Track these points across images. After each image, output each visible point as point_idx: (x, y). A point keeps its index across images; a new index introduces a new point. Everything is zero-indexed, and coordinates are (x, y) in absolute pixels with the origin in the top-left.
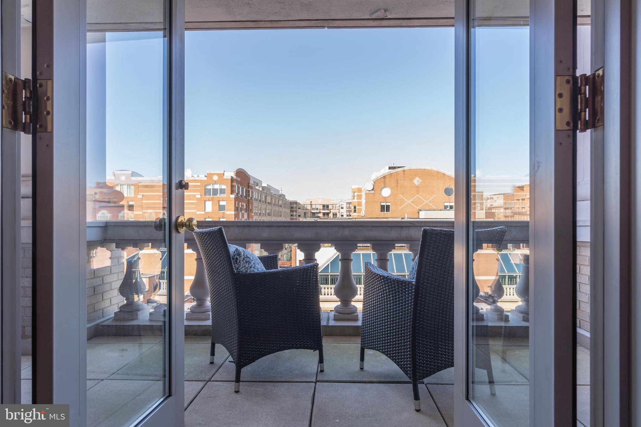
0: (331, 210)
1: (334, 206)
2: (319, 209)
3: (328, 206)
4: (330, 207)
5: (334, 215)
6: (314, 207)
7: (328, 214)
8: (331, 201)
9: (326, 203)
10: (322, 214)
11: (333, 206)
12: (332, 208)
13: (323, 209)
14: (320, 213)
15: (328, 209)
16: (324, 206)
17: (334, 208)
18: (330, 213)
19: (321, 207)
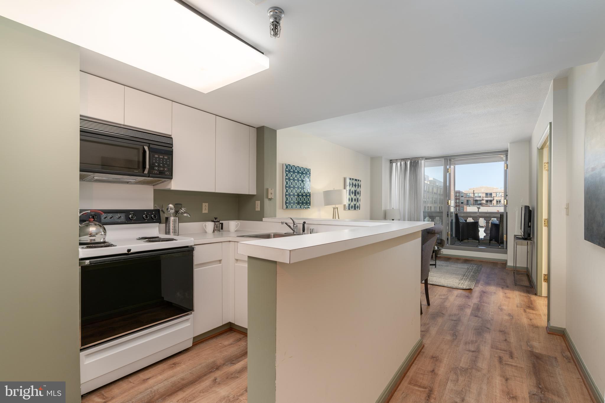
0: (495, 198)
1: (498, 194)
2: (481, 197)
3: (491, 194)
4: (494, 195)
5: (497, 202)
6: (476, 195)
7: (491, 201)
8: (494, 190)
9: (489, 192)
10: (485, 201)
11: (496, 194)
12: (495, 196)
13: (486, 197)
14: (483, 200)
15: (491, 197)
16: (487, 194)
17: (498, 196)
18: (493, 200)
19: (484, 195)
